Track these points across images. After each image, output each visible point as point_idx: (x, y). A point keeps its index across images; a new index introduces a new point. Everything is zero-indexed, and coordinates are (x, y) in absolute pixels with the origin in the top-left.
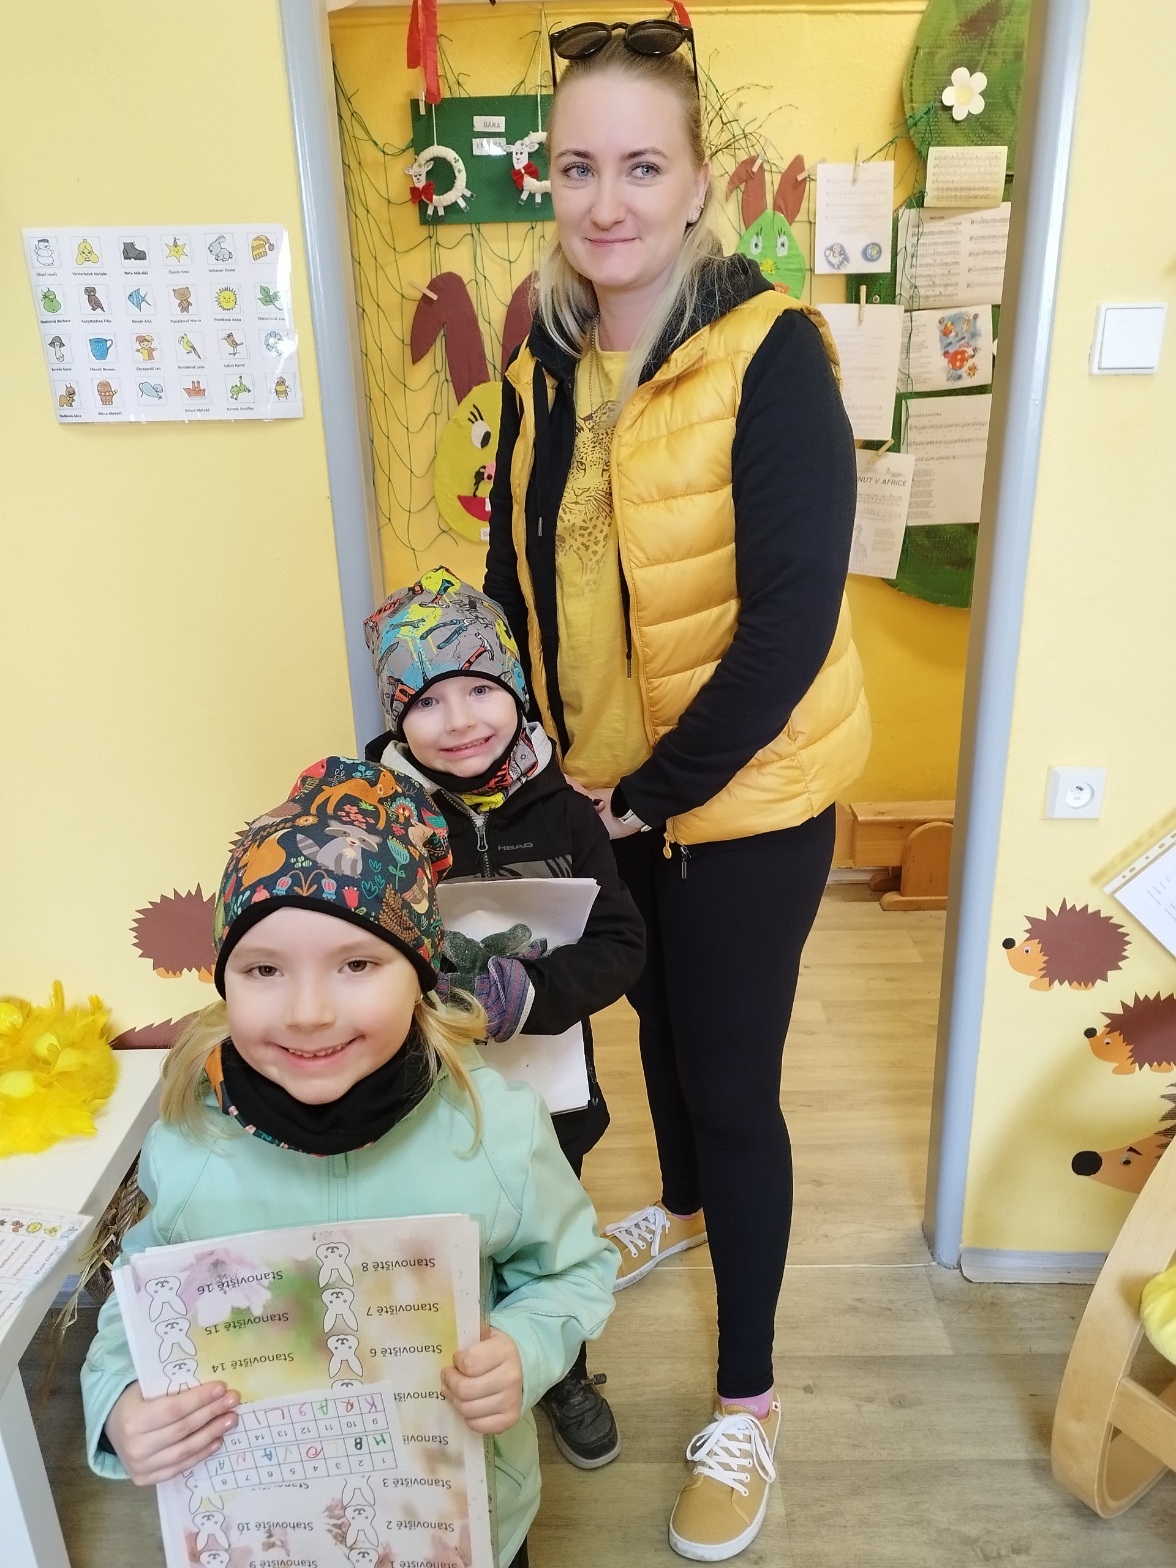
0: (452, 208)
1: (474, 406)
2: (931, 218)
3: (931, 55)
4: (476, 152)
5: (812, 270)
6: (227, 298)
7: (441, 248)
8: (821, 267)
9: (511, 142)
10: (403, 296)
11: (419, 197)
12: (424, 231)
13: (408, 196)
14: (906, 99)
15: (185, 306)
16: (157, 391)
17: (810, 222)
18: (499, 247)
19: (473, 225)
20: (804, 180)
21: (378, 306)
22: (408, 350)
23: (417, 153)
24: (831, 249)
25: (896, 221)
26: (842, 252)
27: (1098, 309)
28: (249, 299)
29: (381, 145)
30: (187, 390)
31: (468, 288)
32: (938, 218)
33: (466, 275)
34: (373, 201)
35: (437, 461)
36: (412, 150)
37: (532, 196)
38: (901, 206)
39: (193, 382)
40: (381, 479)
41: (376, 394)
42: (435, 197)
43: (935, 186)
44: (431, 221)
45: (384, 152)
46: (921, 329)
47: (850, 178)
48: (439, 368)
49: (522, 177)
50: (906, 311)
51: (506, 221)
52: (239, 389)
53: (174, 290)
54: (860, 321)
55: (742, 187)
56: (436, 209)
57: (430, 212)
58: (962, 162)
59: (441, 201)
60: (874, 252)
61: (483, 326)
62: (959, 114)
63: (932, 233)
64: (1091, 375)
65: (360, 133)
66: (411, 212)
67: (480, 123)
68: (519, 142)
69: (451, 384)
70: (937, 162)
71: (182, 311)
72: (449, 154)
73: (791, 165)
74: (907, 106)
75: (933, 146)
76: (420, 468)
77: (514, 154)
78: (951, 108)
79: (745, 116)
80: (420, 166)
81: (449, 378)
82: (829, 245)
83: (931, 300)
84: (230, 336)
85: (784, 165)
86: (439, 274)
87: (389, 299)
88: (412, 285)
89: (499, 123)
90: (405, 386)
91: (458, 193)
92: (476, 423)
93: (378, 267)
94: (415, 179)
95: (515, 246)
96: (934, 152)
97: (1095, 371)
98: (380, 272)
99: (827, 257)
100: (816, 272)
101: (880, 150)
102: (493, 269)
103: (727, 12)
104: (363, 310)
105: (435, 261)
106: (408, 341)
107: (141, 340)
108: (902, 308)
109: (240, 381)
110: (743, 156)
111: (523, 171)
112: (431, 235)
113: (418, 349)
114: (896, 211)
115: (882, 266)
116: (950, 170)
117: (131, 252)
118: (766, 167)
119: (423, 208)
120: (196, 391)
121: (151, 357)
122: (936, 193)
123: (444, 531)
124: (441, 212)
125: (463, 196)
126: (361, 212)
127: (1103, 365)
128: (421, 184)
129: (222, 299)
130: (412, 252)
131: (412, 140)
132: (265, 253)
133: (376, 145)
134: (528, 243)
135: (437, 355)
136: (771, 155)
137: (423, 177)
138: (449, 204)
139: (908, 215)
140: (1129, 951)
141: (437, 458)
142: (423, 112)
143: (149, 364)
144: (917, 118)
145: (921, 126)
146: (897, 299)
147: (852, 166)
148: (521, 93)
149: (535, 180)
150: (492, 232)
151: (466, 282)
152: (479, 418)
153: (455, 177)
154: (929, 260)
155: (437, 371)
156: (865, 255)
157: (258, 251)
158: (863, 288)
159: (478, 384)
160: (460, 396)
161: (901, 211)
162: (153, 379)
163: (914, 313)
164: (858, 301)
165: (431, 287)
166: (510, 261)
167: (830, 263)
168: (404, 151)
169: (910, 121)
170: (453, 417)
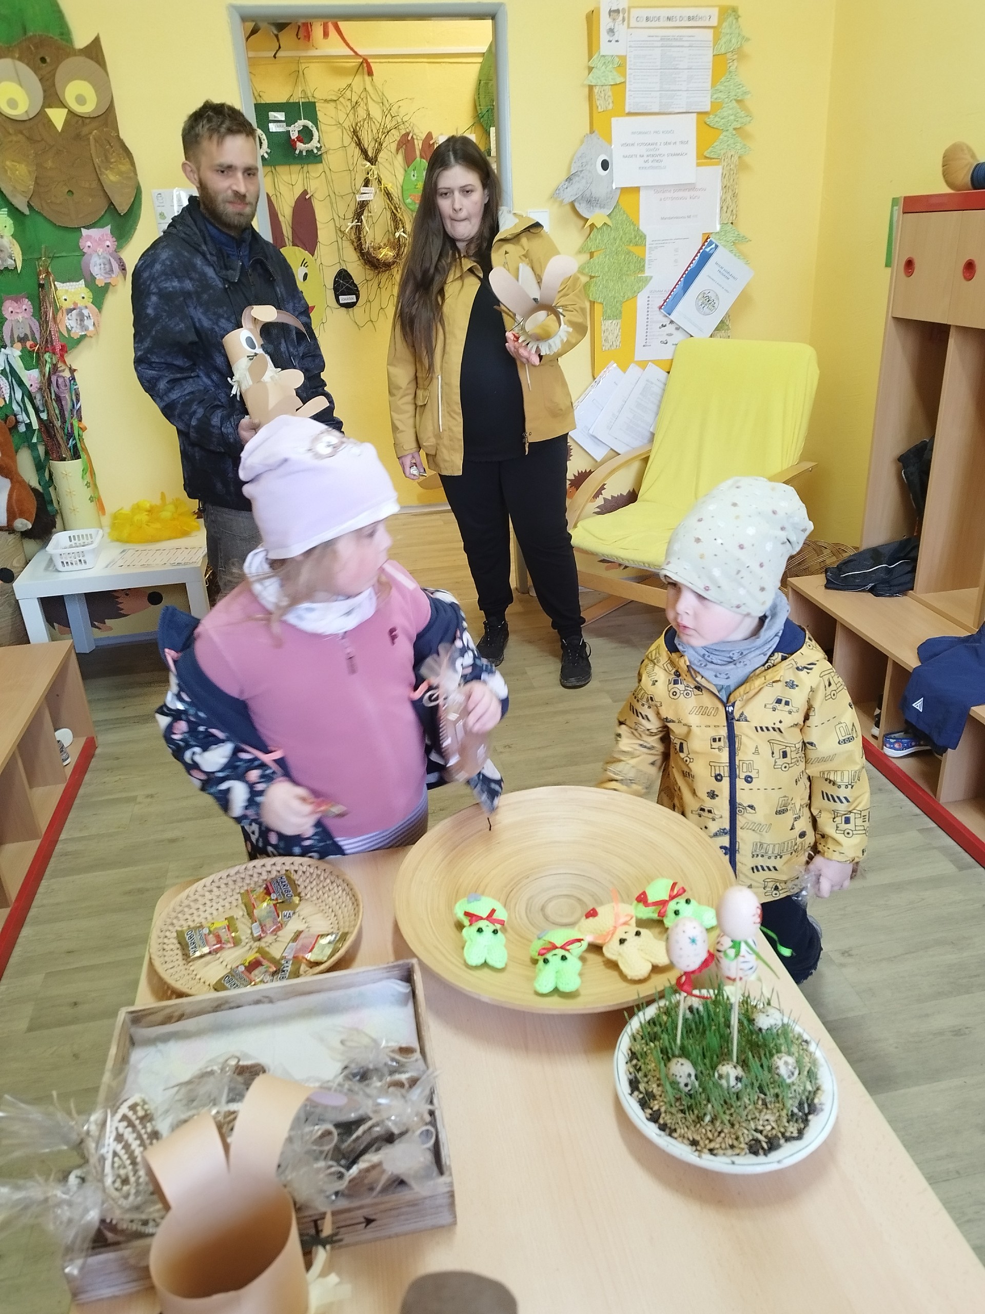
3: (487, 84)
4: (271, 130)
9: (288, 125)
14: (478, 104)
18: (286, 178)
19: (273, 168)
20: (433, 144)
37: (301, 152)
43: (495, 145)
51: (289, 164)
55: (404, 147)
67: (273, 115)
68: (292, 126)
70: (494, 134)
73: (426, 136)
74: (478, 108)
75: (492, 126)
77: (291, 131)
79: (402, 112)
85: (424, 136)
89: (281, 116)
95: (294, 177)
96: (492, 130)
101: (468, 128)
102: (283, 189)
103: (389, 62)
110: (403, 132)
111: (296, 140)
118: (414, 137)
122: (495, 149)
125: (267, 152)
134: (301, 175)
136: (416, 131)
144: (483, 113)
145: (486, 118)
148: (291, 101)
149: (302, 144)
150: (282, 170)
159: (282, 247)
166: (292, 185)
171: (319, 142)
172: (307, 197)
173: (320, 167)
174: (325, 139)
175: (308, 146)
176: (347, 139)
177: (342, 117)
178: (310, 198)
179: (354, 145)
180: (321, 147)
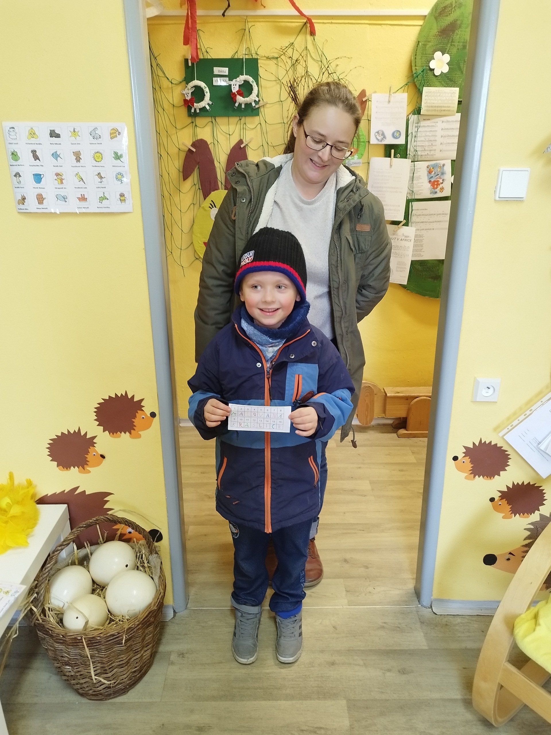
0: (203, 109)
1: (212, 201)
2: (424, 119)
3: (425, 45)
4: (214, 84)
5: (369, 142)
6: (98, 156)
7: (197, 127)
8: (373, 141)
9: (231, 79)
10: (179, 149)
11: (188, 104)
12: (189, 120)
13: (183, 103)
14: (413, 65)
15: (78, 159)
16: (65, 198)
17: (369, 120)
18: (224, 128)
19: (213, 118)
20: (366, 101)
21: (168, 153)
22: (181, 174)
23: (187, 83)
24: (378, 132)
25: (408, 120)
26: (383, 134)
27: (499, 170)
28: (109, 157)
29: (170, 79)
30: (79, 198)
31: (210, 146)
32: (427, 119)
33: (209, 140)
34: (166, 105)
35: (194, 226)
36: (184, 83)
37: (240, 105)
38: (410, 114)
39: (81, 195)
40: (168, 234)
41: (166, 194)
42: (195, 104)
43: (426, 105)
44: (193, 115)
45: (172, 83)
46: (419, 170)
47: (387, 100)
48: (196, 183)
49: (236, 96)
50: (412, 162)
51: (228, 116)
52: (103, 198)
53: (73, 152)
54: (391, 166)
56: (195, 109)
57: (193, 111)
58: (438, 94)
59: (198, 106)
60: (397, 135)
61: (216, 164)
62: (437, 73)
63: (424, 126)
64: (495, 200)
65: (161, 74)
66: (184, 111)
67: (217, 70)
68: (234, 80)
69: (201, 190)
70: (427, 94)
71: (77, 162)
72: (202, 84)
73: (360, 94)
74: (414, 68)
75: (426, 87)
76: (186, 229)
77: (232, 85)
78: (433, 70)
79: (339, 70)
80: (188, 89)
81: (201, 188)
82: (377, 130)
83: (423, 157)
84: (99, 174)
86: (196, 139)
87: (173, 150)
88: (184, 144)
89: (225, 71)
90: (180, 191)
91: (206, 103)
92: (213, 209)
93: (168, 136)
94: (186, 95)
95: (232, 127)
96: (425, 89)
97: (497, 198)
98: (169, 138)
99: (376, 136)
100: (371, 143)
101: (401, 88)
102: (221, 138)
103: (332, 23)
104: (161, 155)
105: (194, 134)
106: (181, 170)
107: (57, 175)
108: (410, 160)
109: (104, 195)
111: (236, 93)
112: (193, 121)
113: (186, 174)
114: (408, 116)
115: (401, 141)
116: (433, 98)
117: (53, 134)
119: (189, 108)
120: (83, 199)
121: (62, 183)
122: (426, 108)
123: (197, 259)
124: (198, 111)
125: (208, 104)
126: (161, 110)
127: (501, 196)
128: (189, 98)
129: (95, 157)
130: (184, 129)
131: (185, 78)
132: (116, 136)
133: (168, 79)
134: (238, 126)
135: (195, 177)
137: (190, 95)
138: (202, 107)
139: (413, 118)
140: (510, 462)
141: (194, 224)
142: (190, 64)
143: (61, 186)
144: (418, 73)
145: (420, 77)
146: (408, 156)
147: (388, 95)
148: (236, 57)
149: (242, 97)
150: (222, 121)
151: (209, 143)
152: (214, 206)
153: (205, 95)
154: (423, 139)
155: (195, 184)
156: (393, 136)
157: (113, 135)
158: (393, 151)
159: (214, 191)
160: (206, 195)
161: (410, 116)
162: (62, 193)
163: (415, 163)
164: (390, 157)
165: (193, 145)
166: (229, 134)
167: (377, 139)
168: (181, 82)
169: (415, 75)
170: (202, 206)
171: (258, 96)
172: (242, 146)
173: (256, 119)
174: (263, 94)
175: (247, 100)
176: (285, 94)
177: (281, 73)
178: (245, 147)
179: (290, 99)
180: (259, 101)
